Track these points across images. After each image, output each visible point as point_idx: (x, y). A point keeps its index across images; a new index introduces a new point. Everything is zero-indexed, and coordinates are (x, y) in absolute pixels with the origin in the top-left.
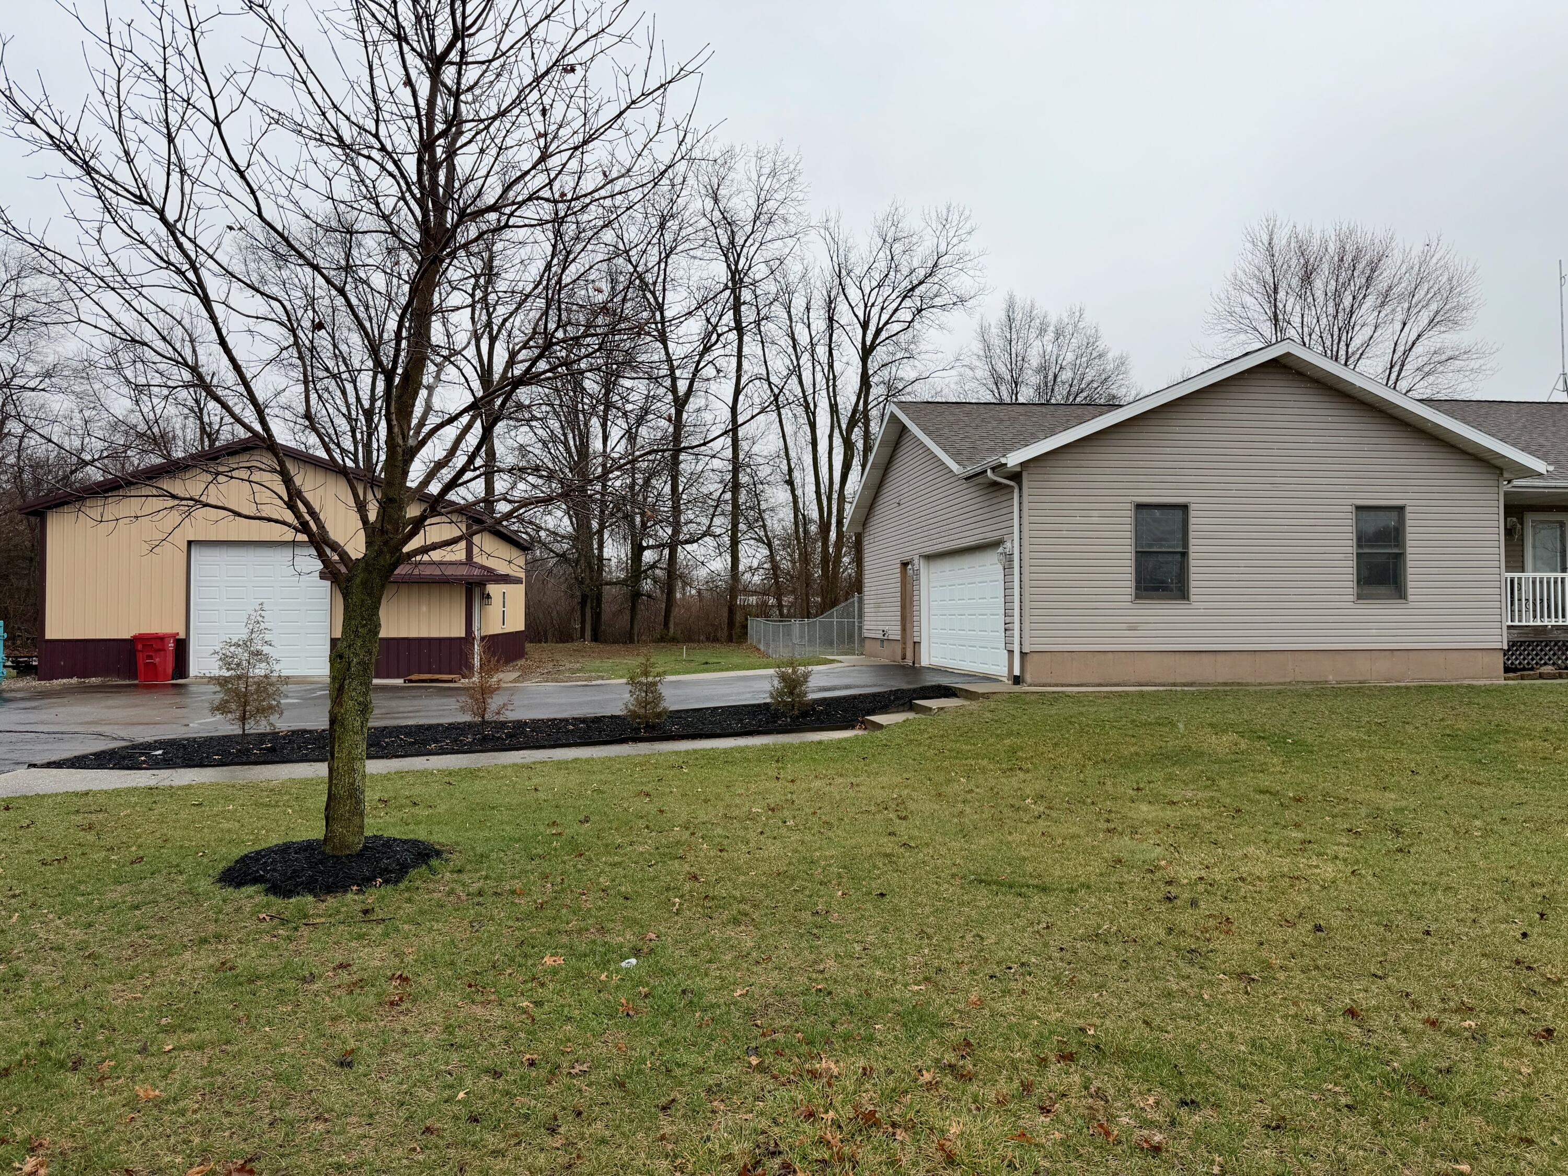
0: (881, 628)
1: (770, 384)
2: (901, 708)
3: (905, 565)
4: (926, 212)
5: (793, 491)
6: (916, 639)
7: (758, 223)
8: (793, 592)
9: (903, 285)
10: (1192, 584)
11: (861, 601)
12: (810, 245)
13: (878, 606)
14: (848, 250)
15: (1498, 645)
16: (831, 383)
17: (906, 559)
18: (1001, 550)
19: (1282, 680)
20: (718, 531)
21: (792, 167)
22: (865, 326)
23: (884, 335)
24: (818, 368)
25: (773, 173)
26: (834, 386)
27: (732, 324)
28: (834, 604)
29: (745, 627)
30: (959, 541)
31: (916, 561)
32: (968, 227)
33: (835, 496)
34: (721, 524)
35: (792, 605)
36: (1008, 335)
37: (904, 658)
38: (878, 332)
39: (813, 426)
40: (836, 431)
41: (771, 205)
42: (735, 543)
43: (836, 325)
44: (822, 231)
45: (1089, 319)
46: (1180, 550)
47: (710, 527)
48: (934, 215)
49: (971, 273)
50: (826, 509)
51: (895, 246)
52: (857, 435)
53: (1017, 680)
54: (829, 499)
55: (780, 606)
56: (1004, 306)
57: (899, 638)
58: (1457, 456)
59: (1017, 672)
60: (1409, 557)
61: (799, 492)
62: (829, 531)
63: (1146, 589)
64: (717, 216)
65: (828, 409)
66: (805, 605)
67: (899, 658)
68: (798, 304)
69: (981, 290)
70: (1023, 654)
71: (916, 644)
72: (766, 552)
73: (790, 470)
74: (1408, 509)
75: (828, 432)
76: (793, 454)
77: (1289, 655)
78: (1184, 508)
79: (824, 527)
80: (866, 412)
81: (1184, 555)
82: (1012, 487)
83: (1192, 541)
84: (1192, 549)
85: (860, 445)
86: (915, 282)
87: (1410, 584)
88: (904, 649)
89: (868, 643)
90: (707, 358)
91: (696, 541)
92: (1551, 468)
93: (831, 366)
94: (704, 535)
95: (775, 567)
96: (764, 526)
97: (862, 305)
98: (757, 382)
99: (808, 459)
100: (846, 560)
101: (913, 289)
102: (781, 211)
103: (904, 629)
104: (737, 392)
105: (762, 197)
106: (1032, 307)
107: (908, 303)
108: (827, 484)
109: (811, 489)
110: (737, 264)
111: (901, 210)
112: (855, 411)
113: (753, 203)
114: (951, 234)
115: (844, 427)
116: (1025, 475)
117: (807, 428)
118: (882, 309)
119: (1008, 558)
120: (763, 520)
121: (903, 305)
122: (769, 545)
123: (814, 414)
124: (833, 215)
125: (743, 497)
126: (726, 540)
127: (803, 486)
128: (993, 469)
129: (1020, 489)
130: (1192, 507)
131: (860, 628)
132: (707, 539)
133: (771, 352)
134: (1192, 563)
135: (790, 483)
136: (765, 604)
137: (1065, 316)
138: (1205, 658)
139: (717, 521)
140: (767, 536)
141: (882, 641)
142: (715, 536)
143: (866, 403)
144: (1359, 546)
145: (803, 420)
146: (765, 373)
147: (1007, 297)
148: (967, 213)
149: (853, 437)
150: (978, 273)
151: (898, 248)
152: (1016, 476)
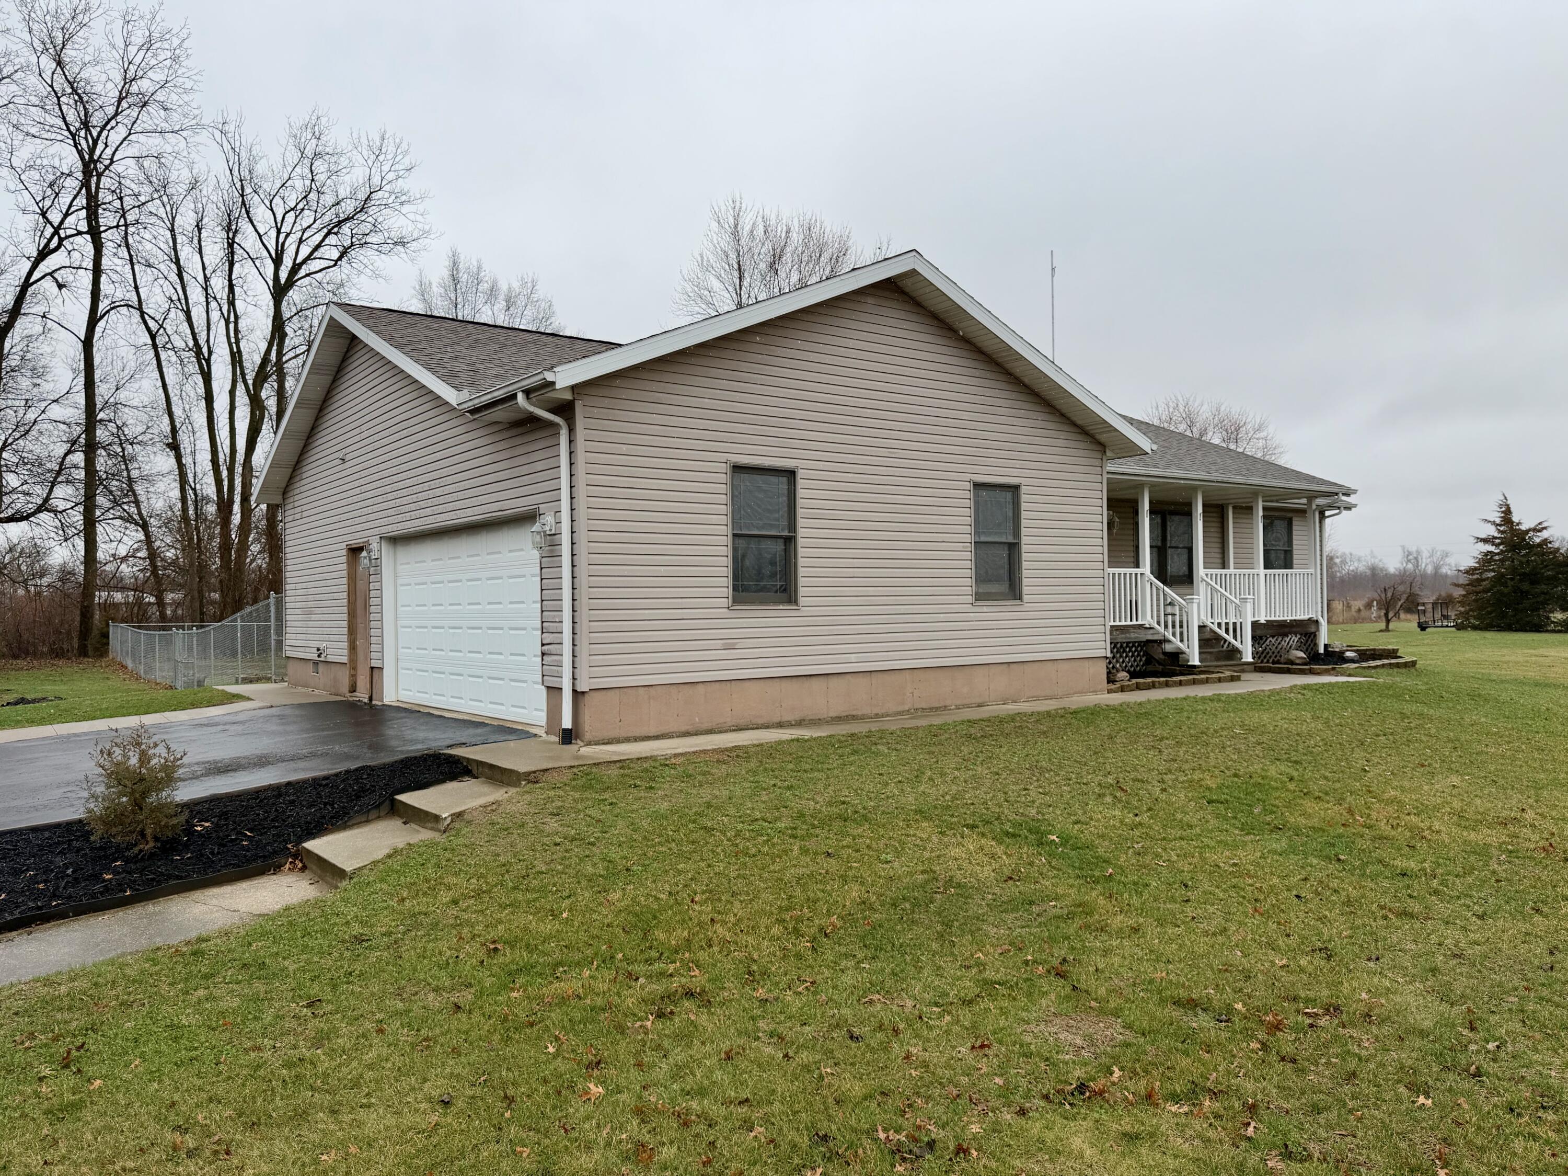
0: (317, 644)
1: (142, 314)
2: (373, 814)
3: (355, 551)
4: (355, 136)
5: (179, 458)
6: (374, 663)
7: (124, 104)
8: (180, 587)
9: (326, 219)
10: (801, 581)
11: (280, 604)
12: (200, 148)
13: (308, 611)
14: (253, 160)
15: (1102, 653)
16: (232, 326)
17: (356, 541)
18: (537, 527)
19: (900, 709)
20: (61, 505)
21: (176, 42)
22: (278, 261)
23: (302, 272)
24: (213, 305)
25: (148, 45)
26: (237, 331)
27: (83, 226)
28: (238, 606)
29: (106, 636)
30: (477, 510)
31: (374, 546)
32: (406, 162)
33: (239, 469)
34: (64, 496)
35: (177, 604)
36: (453, 296)
37: (353, 689)
38: (296, 268)
39: (207, 377)
40: (240, 388)
41: (144, 85)
42: (90, 524)
43: (238, 251)
44: (217, 134)
45: (542, 292)
46: (786, 533)
47: (46, 500)
48: (364, 141)
49: (411, 216)
50: (226, 483)
51: (317, 163)
52: (268, 393)
53: (568, 737)
54: (231, 470)
55: (160, 603)
56: (447, 263)
57: (345, 660)
58: (1066, 428)
59: (567, 723)
60: (1024, 548)
61: (187, 460)
62: (230, 512)
63: (746, 589)
64: (60, 83)
65: (228, 358)
66: (197, 604)
67: (345, 689)
68: (185, 221)
69: (426, 233)
70: (577, 695)
71: (375, 672)
72: (141, 536)
73: (174, 431)
74: (1024, 489)
75: (228, 387)
76: (177, 411)
77: (907, 674)
78: (791, 474)
79: (225, 507)
80: (279, 364)
81: (789, 541)
82: (558, 425)
83: (800, 522)
84: (801, 532)
85: (271, 404)
86: (342, 216)
87: (1025, 581)
88: (353, 677)
89: (292, 668)
90: (43, 268)
91: (26, 518)
92: (1155, 447)
93: (232, 303)
94: (40, 509)
95: (153, 555)
96: (137, 503)
97: (273, 233)
98: (124, 310)
99: (200, 419)
100: (255, 548)
101: (339, 223)
102: (160, 96)
103: (353, 648)
104: (93, 320)
105: (130, 74)
106: (479, 267)
107: (333, 239)
108: (227, 451)
109: (204, 457)
110: (92, 151)
111: (324, 120)
112: (265, 360)
113: (118, 78)
114: (386, 168)
115: (250, 382)
116: (578, 405)
117: (199, 379)
118: (301, 241)
119: (550, 542)
120: (135, 495)
121: (327, 241)
122: (145, 526)
123: (208, 361)
124: (232, 117)
125: (102, 462)
126: (77, 517)
127: (193, 453)
128: (527, 392)
129: (571, 430)
130: (800, 474)
131: (280, 643)
132: (44, 516)
133: (145, 277)
134: (801, 552)
135: (174, 447)
136: (139, 602)
137: (516, 285)
138: (816, 683)
139: (59, 491)
140: (140, 514)
141: (316, 663)
142: (55, 512)
143: (280, 354)
144: (977, 533)
145: (193, 368)
146: (135, 299)
147: (450, 254)
148: (404, 146)
149: (264, 394)
150: (419, 218)
151: (320, 166)
152: (565, 409)
